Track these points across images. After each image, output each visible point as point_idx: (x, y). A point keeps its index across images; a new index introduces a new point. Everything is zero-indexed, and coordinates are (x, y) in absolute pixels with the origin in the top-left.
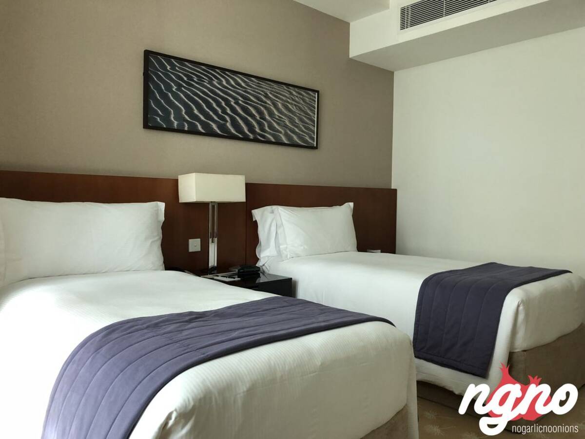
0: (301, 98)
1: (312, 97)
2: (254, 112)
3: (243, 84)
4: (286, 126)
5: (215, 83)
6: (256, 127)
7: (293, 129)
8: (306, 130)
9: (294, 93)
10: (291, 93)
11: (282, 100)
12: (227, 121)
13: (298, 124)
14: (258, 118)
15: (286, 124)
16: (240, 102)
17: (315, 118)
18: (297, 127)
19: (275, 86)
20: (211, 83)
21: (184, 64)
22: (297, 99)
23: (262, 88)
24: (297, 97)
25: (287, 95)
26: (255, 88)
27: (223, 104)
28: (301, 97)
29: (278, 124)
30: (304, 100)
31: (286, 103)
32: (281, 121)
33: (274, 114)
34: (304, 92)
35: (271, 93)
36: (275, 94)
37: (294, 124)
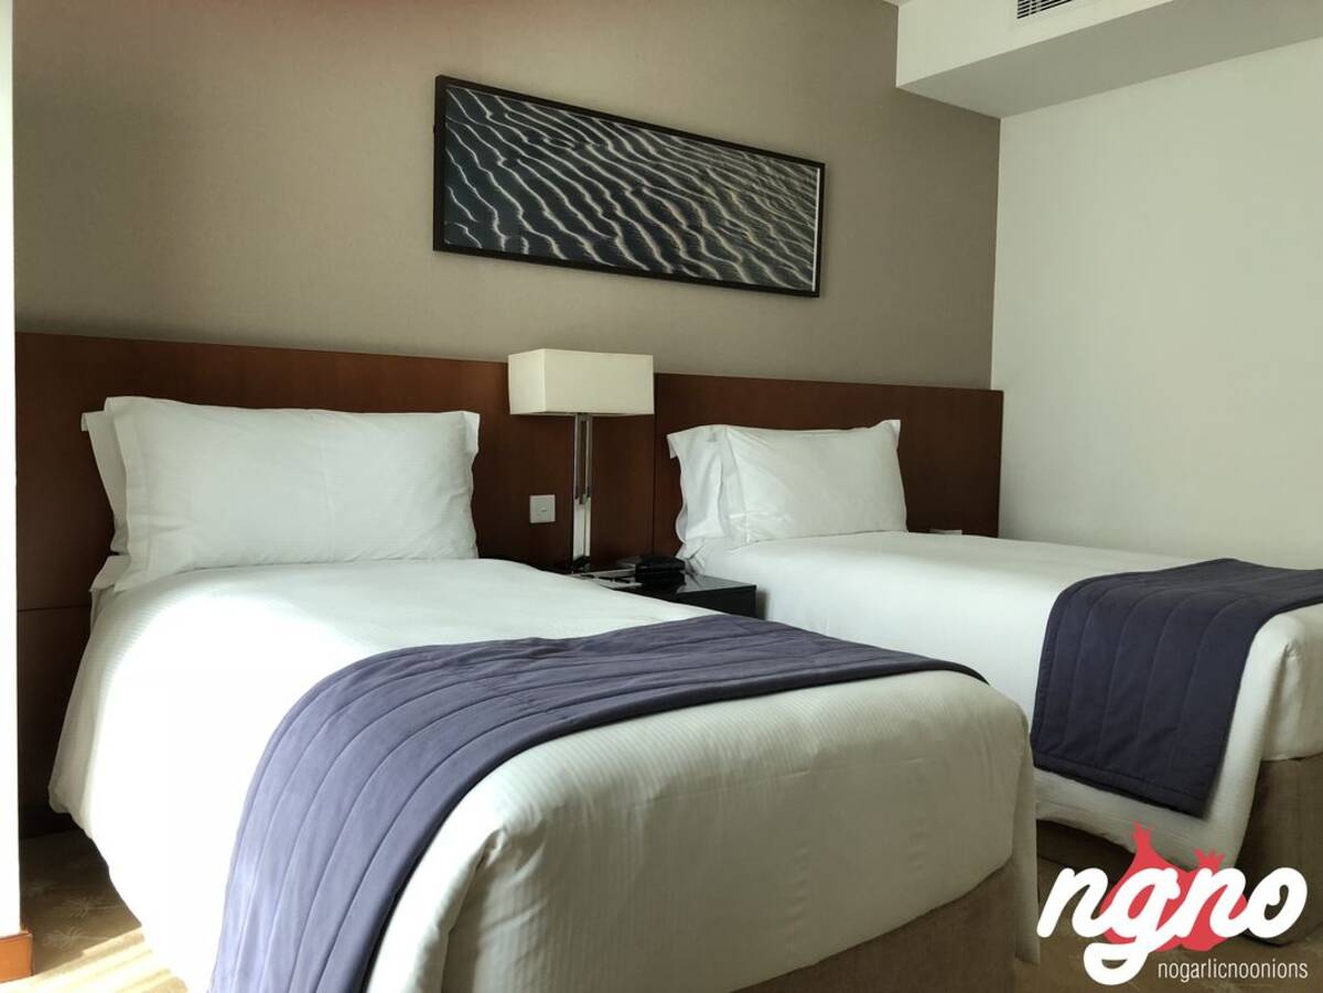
0: (783, 182)
1: (808, 180)
2: (676, 214)
3: (652, 150)
4: (746, 244)
5: (590, 148)
6: (681, 246)
7: (764, 251)
8: (793, 255)
9: (767, 169)
10: (760, 170)
11: (740, 185)
12: (615, 235)
13: (774, 239)
14: (684, 226)
15: (748, 241)
16: (645, 191)
17: (813, 225)
18: (771, 246)
19: (724, 153)
20: (580, 148)
21: (523, 106)
22: (773, 183)
23: (697, 158)
24: (773, 177)
25: (750, 174)
26: (680, 160)
27: (607, 195)
28: (783, 177)
29: (730, 240)
30: (789, 186)
31: (748, 193)
32: (735, 232)
33: (722, 218)
34: (792, 167)
35: (714, 170)
36: (725, 172)
37: (768, 240)
